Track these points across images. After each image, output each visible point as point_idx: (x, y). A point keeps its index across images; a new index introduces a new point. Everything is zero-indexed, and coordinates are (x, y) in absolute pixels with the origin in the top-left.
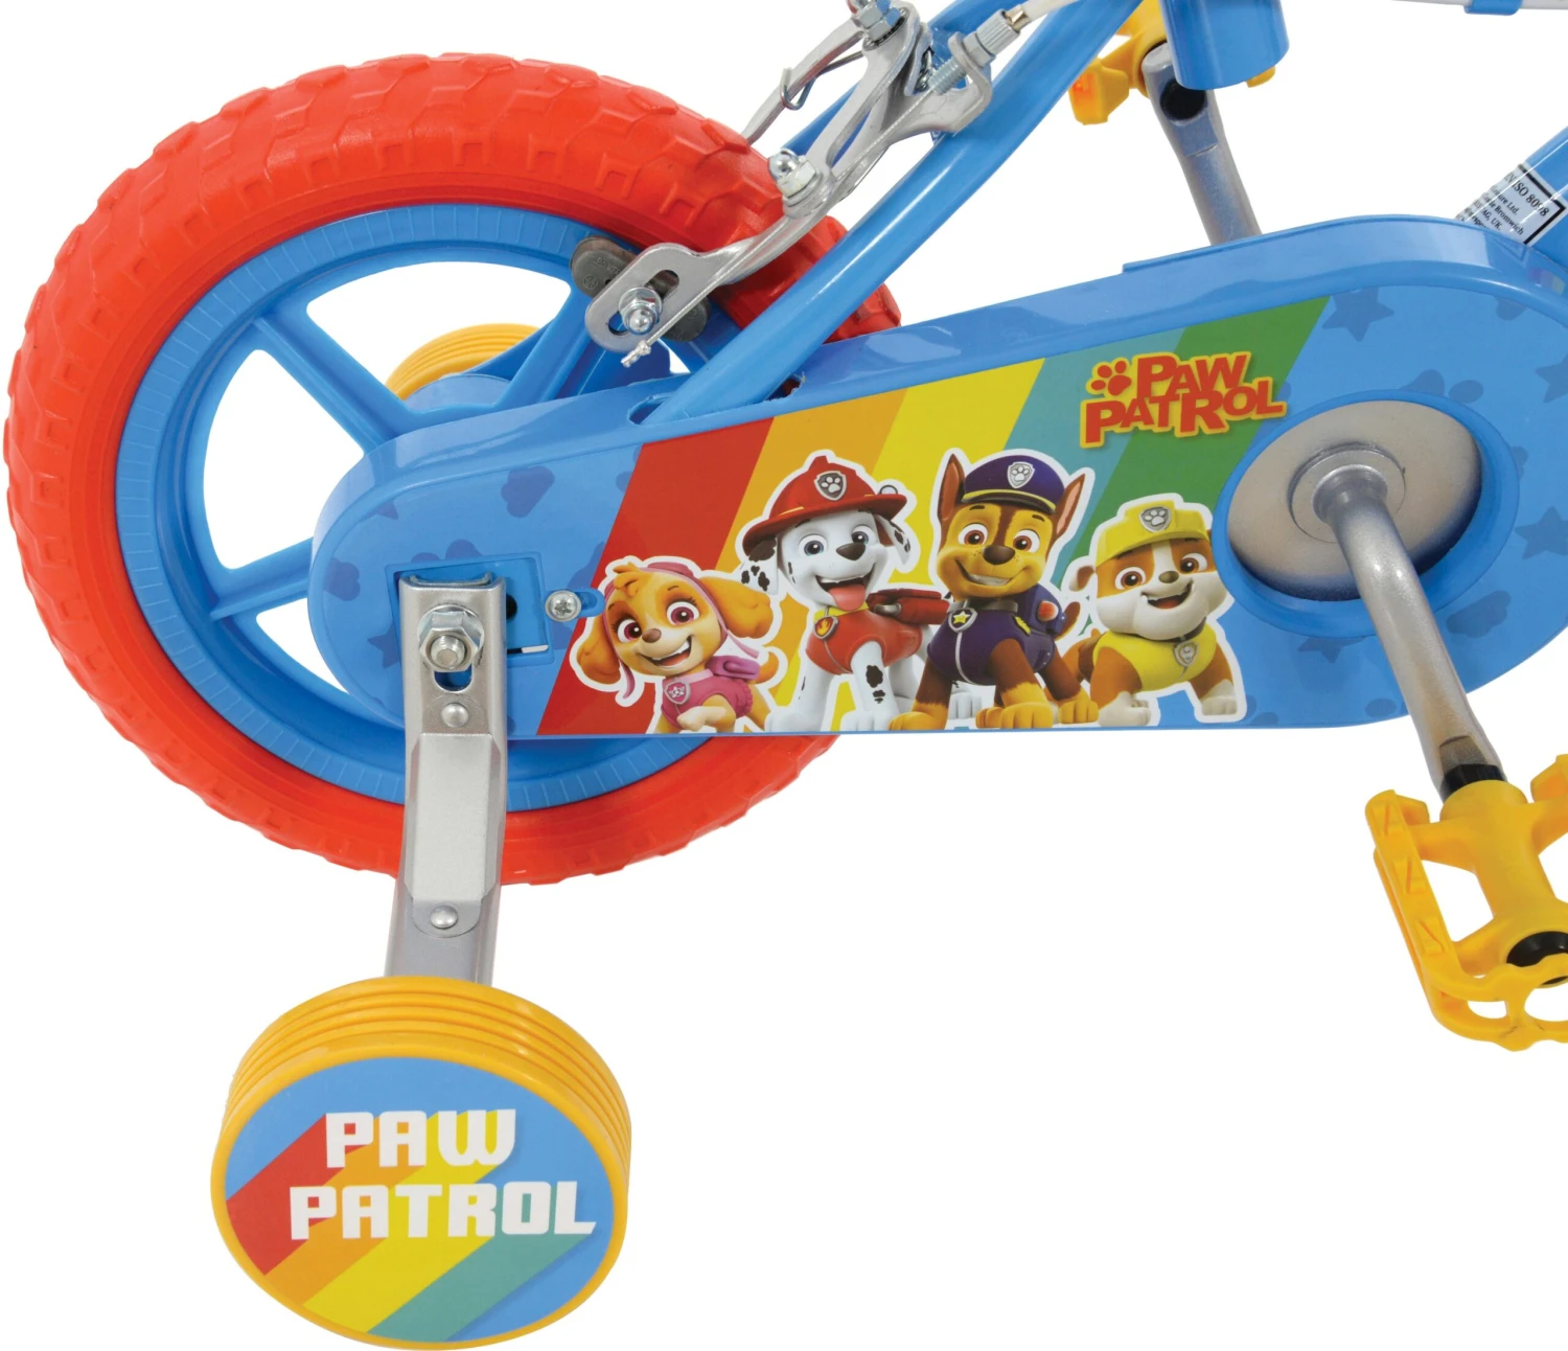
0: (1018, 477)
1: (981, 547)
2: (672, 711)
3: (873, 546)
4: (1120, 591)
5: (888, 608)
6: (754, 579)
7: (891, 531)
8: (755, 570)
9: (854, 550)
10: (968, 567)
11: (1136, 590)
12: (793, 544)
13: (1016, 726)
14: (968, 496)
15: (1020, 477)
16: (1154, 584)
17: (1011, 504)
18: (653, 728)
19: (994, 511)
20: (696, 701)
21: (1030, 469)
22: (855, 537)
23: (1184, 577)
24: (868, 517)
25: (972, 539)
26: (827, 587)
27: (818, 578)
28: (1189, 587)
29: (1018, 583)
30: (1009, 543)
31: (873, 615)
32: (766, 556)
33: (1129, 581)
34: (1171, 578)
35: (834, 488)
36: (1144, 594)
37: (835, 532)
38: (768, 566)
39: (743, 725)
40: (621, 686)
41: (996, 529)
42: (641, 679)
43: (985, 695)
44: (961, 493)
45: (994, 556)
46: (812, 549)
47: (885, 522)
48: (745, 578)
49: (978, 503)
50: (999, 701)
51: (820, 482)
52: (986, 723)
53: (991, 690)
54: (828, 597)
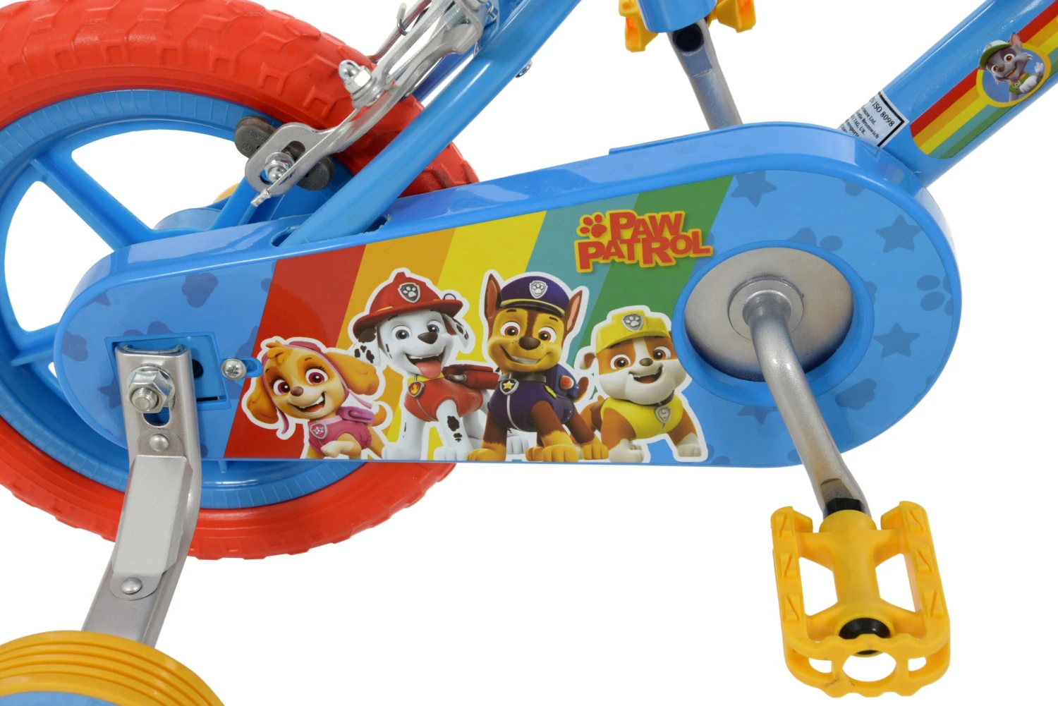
0: (537, 291)
1: (517, 338)
2: (317, 443)
3: (443, 334)
4: (612, 371)
5: (457, 377)
6: (363, 355)
7: (454, 325)
8: (363, 348)
9: (430, 337)
10: (510, 352)
11: (625, 370)
12: (388, 331)
13: (554, 460)
14: (504, 303)
15: (538, 291)
16: (637, 367)
17: (535, 309)
18: (305, 454)
19: (523, 313)
20: (333, 437)
21: (545, 286)
22: (430, 328)
23: (656, 363)
24: (438, 315)
25: (510, 332)
26: (414, 362)
27: (408, 356)
28: (660, 369)
29: (545, 363)
30: (536, 335)
31: (448, 382)
32: (370, 339)
33: (620, 364)
34: (648, 363)
35: (412, 294)
36: (631, 373)
37: (417, 324)
38: (372, 346)
39: (366, 454)
40: (279, 425)
41: (526, 325)
42: (293, 421)
43: (530, 438)
44: (499, 300)
45: (526, 344)
46: (401, 335)
47: (450, 319)
48: (357, 354)
49: (512, 307)
50: (540, 443)
51: (402, 290)
52: (533, 457)
53: (533, 436)
54: (415, 369)
